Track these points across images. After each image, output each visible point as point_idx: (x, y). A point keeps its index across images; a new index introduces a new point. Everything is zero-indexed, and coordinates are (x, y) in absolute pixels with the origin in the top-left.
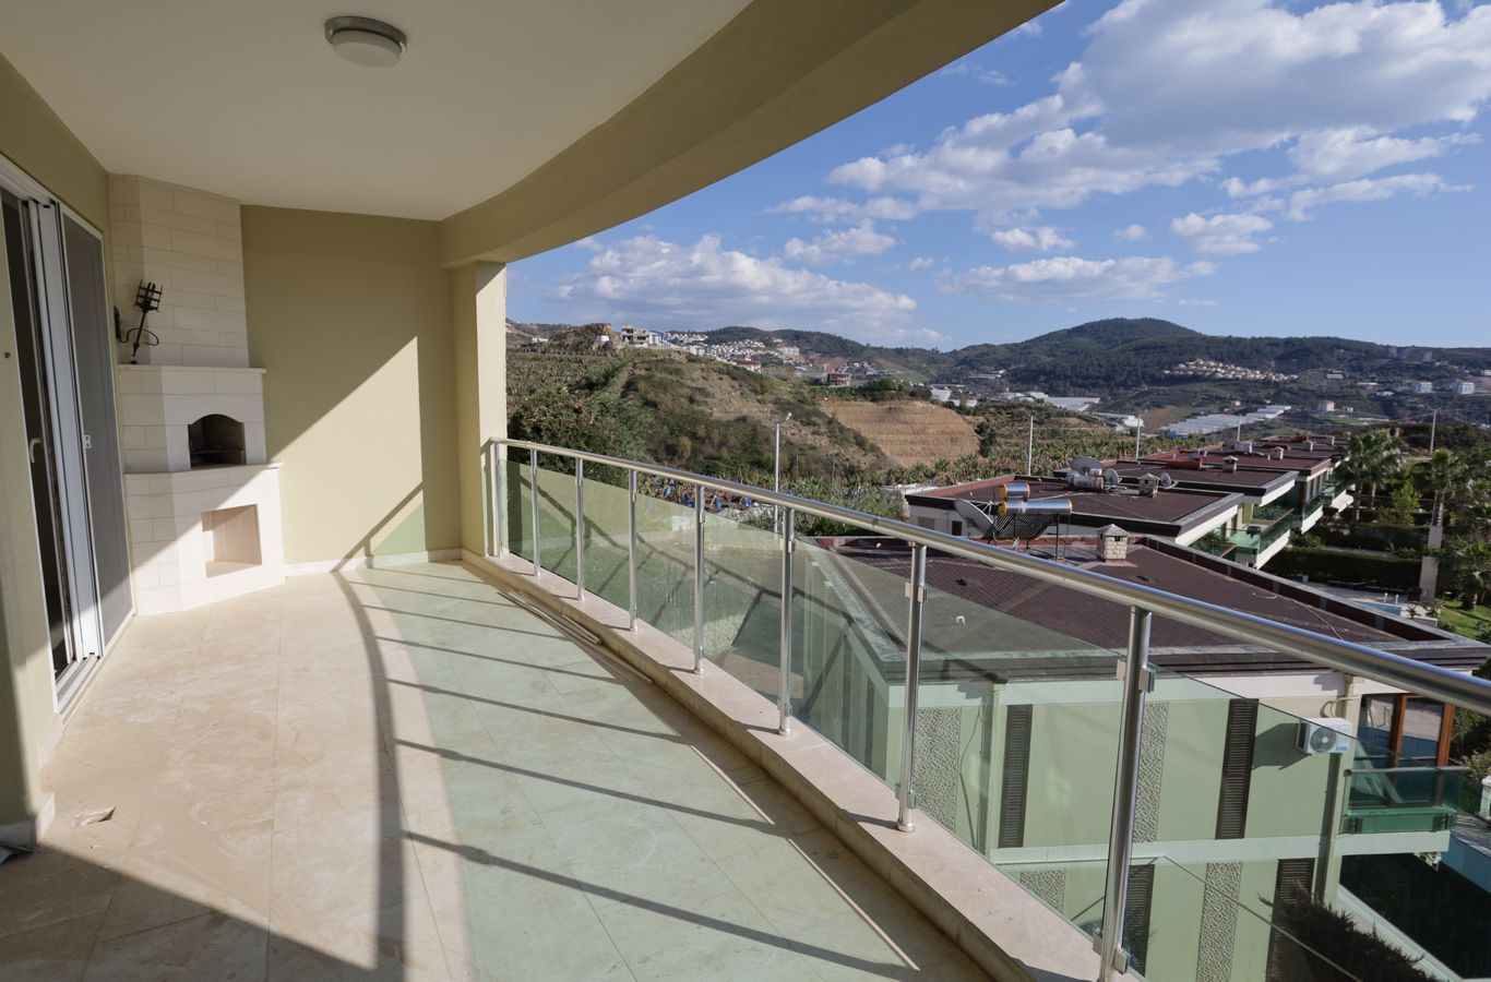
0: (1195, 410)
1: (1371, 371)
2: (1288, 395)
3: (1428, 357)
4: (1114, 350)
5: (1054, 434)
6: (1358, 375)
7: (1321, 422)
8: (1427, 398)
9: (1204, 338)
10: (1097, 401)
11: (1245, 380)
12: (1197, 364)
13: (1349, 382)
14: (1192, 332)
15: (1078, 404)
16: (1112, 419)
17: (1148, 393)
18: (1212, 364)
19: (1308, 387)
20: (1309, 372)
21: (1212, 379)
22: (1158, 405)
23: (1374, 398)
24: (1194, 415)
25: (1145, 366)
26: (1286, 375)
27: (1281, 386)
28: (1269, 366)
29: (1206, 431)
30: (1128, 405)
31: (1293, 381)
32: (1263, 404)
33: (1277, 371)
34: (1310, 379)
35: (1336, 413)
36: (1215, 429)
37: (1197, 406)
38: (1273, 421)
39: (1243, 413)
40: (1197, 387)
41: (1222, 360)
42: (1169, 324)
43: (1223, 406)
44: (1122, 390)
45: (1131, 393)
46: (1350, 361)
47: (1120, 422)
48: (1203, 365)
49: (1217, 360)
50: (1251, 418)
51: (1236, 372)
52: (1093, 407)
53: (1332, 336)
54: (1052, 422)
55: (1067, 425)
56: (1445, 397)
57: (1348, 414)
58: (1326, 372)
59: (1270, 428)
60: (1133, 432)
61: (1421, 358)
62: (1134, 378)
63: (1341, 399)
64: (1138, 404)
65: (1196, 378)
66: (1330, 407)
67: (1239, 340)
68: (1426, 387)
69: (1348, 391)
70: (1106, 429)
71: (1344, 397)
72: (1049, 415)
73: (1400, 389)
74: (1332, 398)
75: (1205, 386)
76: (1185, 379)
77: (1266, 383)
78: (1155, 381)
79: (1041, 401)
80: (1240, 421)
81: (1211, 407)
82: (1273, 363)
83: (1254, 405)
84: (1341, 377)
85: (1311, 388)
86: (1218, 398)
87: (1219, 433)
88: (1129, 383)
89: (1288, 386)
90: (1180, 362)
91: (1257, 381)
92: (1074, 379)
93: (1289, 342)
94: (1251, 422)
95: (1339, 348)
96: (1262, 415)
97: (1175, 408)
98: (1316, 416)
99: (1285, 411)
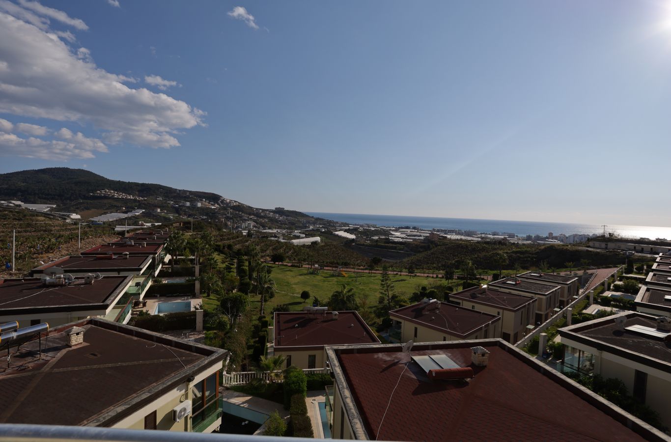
0: (106, 211)
1: (172, 198)
2: (143, 205)
3: (188, 194)
4: (63, 182)
5: (29, 225)
6: (167, 199)
7: (156, 216)
8: (188, 207)
9: (108, 180)
10: (54, 206)
11: (126, 199)
12: (106, 192)
13: (164, 201)
14: (103, 177)
15: (44, 208)
16: (63, 215)
17: (81, 203)
18: (112, 192)
19: (150, 203)
20: (151, 197)
21: (113, 198)
22: (88, 209)
23: (173, 207)
24: (105, 213)
25: (80, 191)
26: (142, 198)
27: (141, 202)
28: (136, 194)
29: (111, 220)
30: (72, 208)
31: (145, 200)
32: (134, 209)
33: (139, 196)
34: (150, 200)
35: (161, 213)
36: (115, 219)
37: (106, 209)
38: (138, 215)
39: (126, 212)
40: (106, 201)
41: (116, 190)
42: (91, 173)
43: (117, 209)
44: (68, 201)
45: (73, 203)
46: (164, 194)
47: (68, 216)
48: (108, 192)
49: (114, 190)
50: (130, 215)
51: (122, 196)
52: (52, 209)
53: (158, 184)
54: (27, 219)
55: (37, 221)
56: (193, 207)
57: (165, 213)
58: (156, 197)
59: (137, 218)
60: (76, 222)
61: (186, 194)
62: (75, 196)
63: (162, 208)
64: (78, 208)
65: (105, 197)
66: (159, 210)
67: (123, 183)
68: (188, 204)
69: (164, 204)
70: (60, 222)
71: (163, 207)
72: (25, 216)
73: (180, 204)
74: (159, 207)
75: (109, 201)
76: (100, 198)
77: (135, 200)
78: (85, 198)
79: (20, 206)
80: (125, 216)
81: (113, 210)
82: (137, 193)
83: (130, 209)
84: (161, 199)
85: (152, 203)
86: (115, 206)
87: (116, 221)
88: (72, 198)
89: (143, 202)
90: (97, 190)
91: (132, 199)
92: (40, 195)
93: (143, 185)
94: (130, 216)
95: (161, 189)
96: (134, 213)
97: (96, 210)
98: (154, 214)
99: (143, 212)
